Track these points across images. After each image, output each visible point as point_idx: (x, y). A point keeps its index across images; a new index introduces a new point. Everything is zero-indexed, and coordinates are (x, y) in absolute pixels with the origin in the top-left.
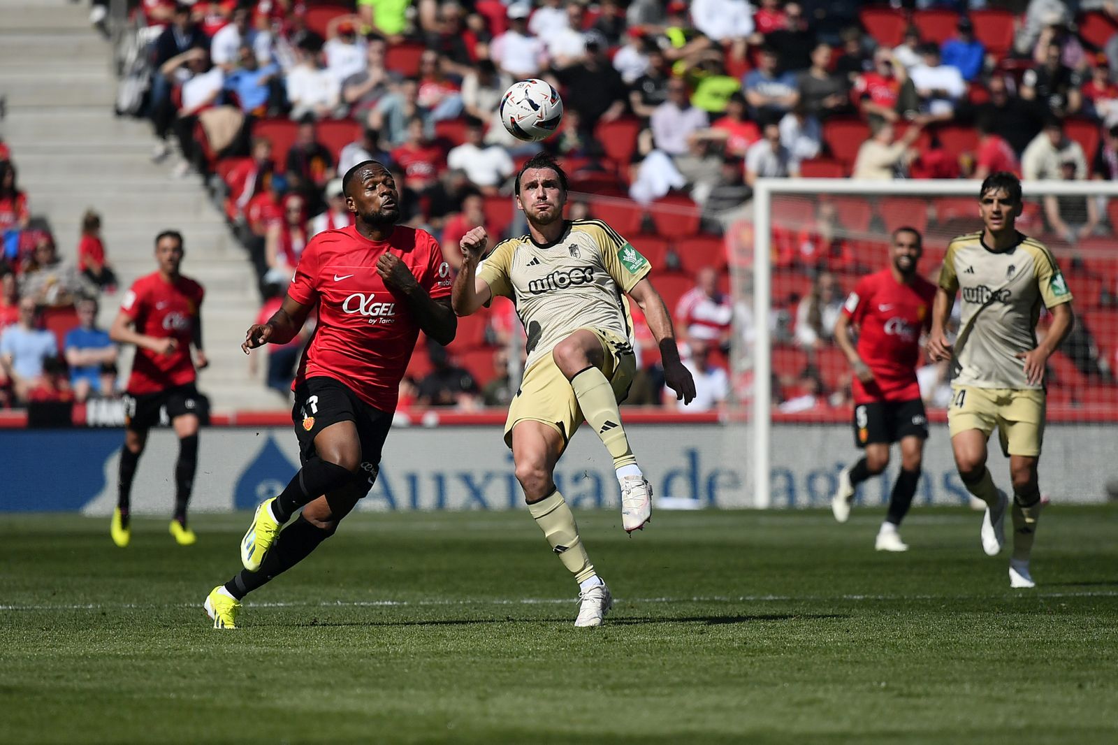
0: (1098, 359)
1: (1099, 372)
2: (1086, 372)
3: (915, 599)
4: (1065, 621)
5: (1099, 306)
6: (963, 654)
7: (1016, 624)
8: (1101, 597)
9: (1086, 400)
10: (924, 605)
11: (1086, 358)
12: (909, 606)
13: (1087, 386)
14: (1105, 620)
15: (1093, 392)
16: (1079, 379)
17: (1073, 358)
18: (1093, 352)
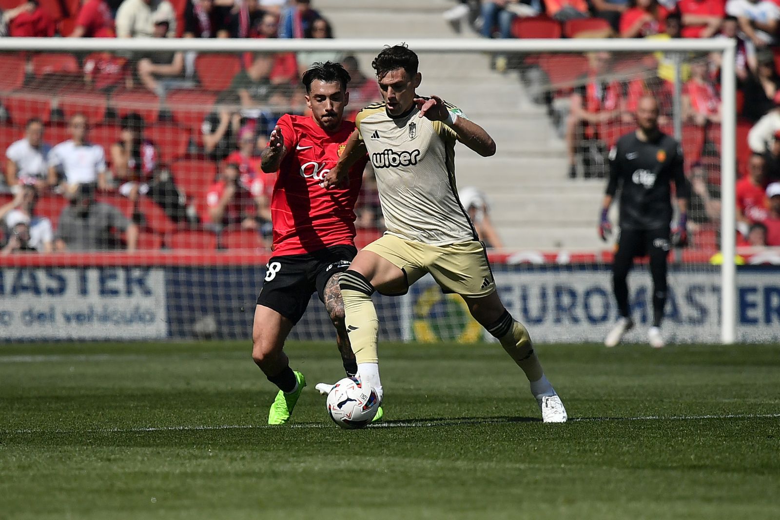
0: (185, 207)
1: (186, 219)
2: (175, 219)
3: (17, 433)
4: (159, 453)
5: (188, 157)
6: (64, 485)
7: (113, 457)
8: (193, 431)
9: (174, 246)
10: (25, 439)
11: (175, 206)
12: (11, 440)
13: (175, 232)
14: (197, 452)
15: (181, 238)
16: (169, 225)
17: (162, 205)
18: (182, 200)
